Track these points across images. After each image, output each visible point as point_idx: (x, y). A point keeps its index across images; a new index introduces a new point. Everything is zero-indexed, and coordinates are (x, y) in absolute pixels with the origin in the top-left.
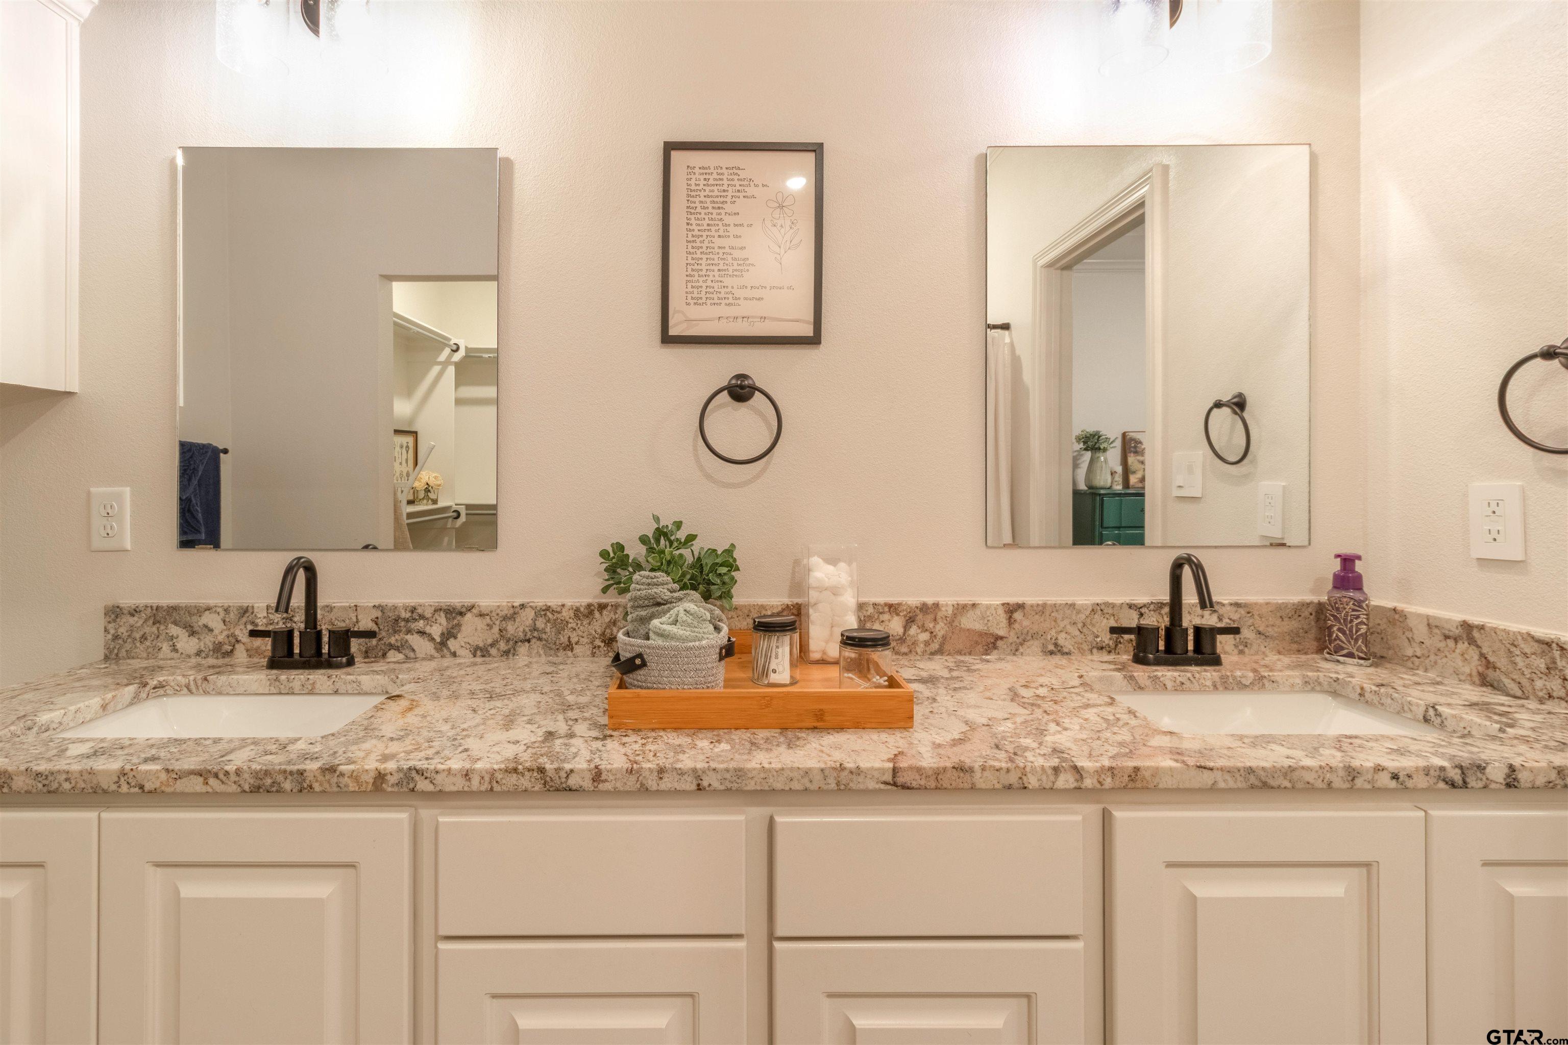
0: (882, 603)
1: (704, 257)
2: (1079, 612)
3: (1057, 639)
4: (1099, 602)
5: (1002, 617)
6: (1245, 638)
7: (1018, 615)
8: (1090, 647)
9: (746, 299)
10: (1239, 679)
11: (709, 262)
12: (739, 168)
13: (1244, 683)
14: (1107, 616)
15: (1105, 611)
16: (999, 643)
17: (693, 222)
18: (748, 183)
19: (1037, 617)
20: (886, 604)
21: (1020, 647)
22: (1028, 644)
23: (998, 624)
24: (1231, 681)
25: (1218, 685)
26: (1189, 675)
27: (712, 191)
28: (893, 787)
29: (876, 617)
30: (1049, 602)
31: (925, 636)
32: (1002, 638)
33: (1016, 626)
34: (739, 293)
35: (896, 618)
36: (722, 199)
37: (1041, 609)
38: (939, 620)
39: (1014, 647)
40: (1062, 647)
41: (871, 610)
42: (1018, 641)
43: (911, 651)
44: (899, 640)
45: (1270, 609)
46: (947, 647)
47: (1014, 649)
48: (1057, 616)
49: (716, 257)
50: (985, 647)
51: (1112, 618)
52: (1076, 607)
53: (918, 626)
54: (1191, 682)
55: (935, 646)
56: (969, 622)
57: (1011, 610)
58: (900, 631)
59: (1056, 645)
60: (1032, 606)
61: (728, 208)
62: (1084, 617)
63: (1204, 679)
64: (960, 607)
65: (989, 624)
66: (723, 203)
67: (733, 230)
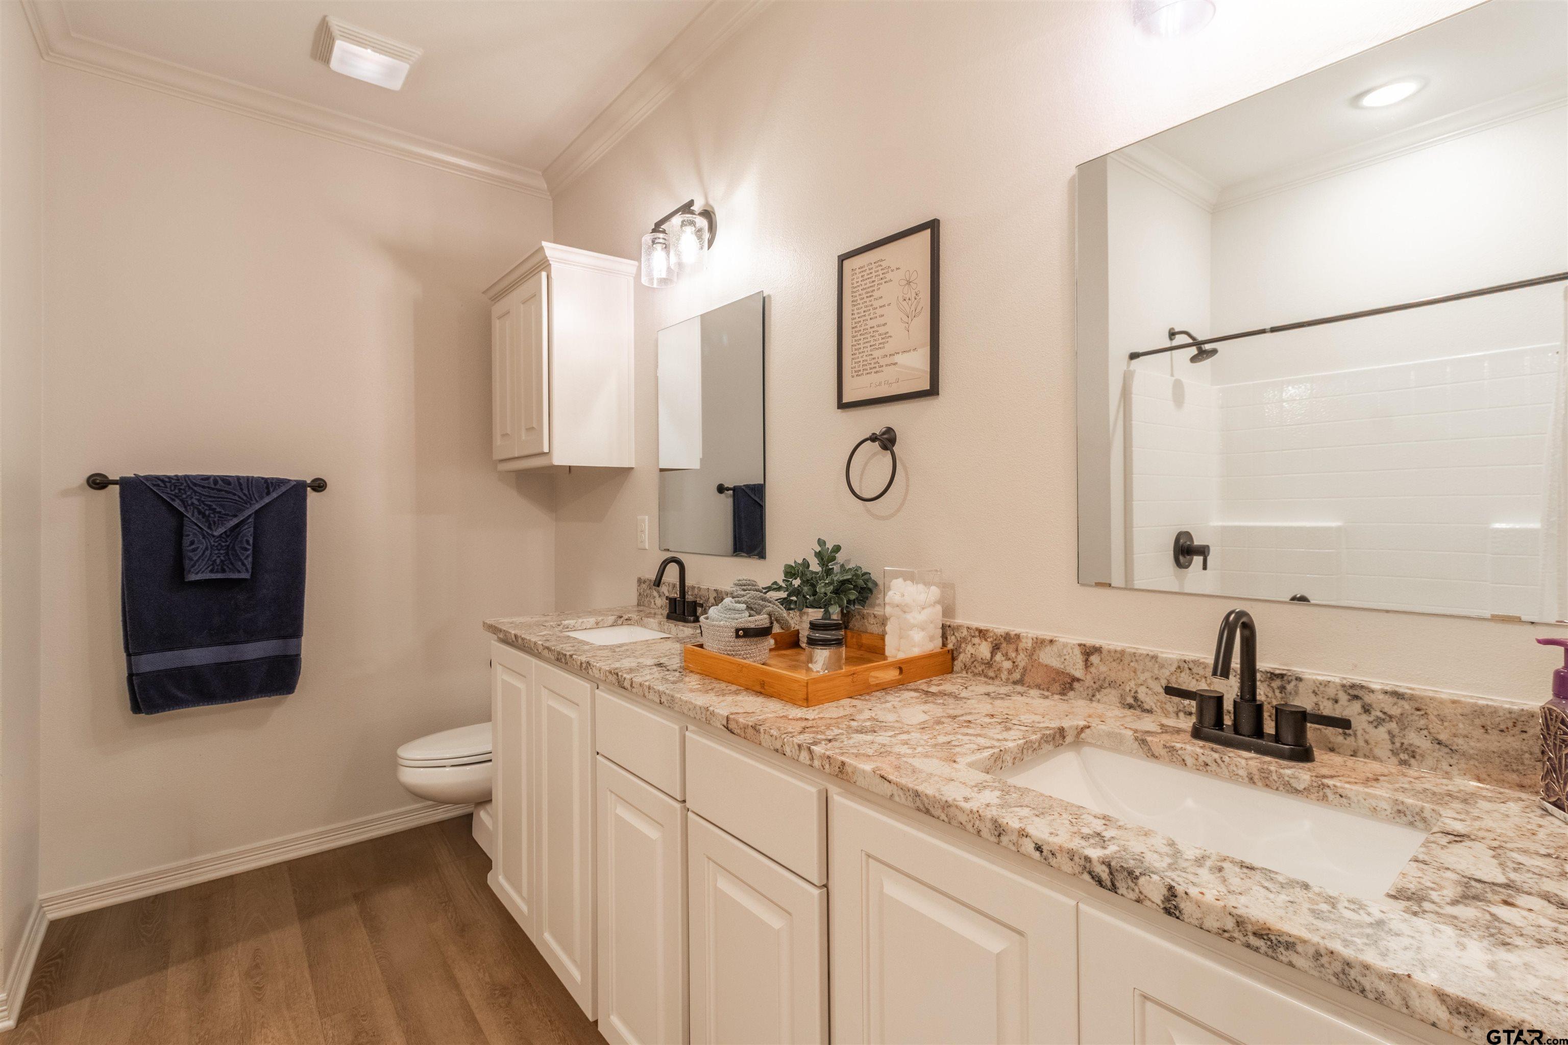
0: (974, 627)
1: (862, 337)
2: (1162, 666)
3: (1136, 692)
4: (1187, 658)
5: (1079, 659)
6: (1411, 745)
7: (1094, 659)
8: (1175, 709)
9: (886, 365)
10: (1287, 779)
11: (865, 341)
12: (882, 260)
13: (1294, 785)
14: (1197, 677)
15: (1194, 671)
16: (1076, 685)
17: (855, 312)
18: (887, 270)
19: (1114, 664)
20: (977, 629)
21: (1097, 694)
22: (1105, 691)
23: (1074, 664)
24: (1276, 778)
25: (1256, 778)
26: (1216, 756)
27: (866, 284)
28: (726, 729)
29: (969, 639)
30: (1128, 650)
31: (1007, 665)
32: (1078, 680)
33: (1093, 670)
34: (883, 362)
35: (984, 643)
36: (872, 289)
37: (1120, 656)
38: (1020, 652)
39: (1090, 692)
40: (1142, 702)
41: (965, 632)
42: (1095, 686)
43: (996, 676)
44: (987, 664)
45: (1460, 711)
46: (1027, 679)
47: (1091, 694)
48: (1136, 666)
49: (868, 336)
50: (1062, 686)
51: (1204, 680)
52: (1159, 660)
53: (1002, 654)
54: (1219, 765)
55: (1017, 676)
56: (1047, 657)
57: (1088, 652)
58: (988, 656)
59: (1136, 699)
60: (1109, 652)
61: (876, 294)
62: (1168, 673)
63: (1236, 766)
64: (1039, 642)
65: (1066, 663)
66: (872, 292)
67: (879, 311)
